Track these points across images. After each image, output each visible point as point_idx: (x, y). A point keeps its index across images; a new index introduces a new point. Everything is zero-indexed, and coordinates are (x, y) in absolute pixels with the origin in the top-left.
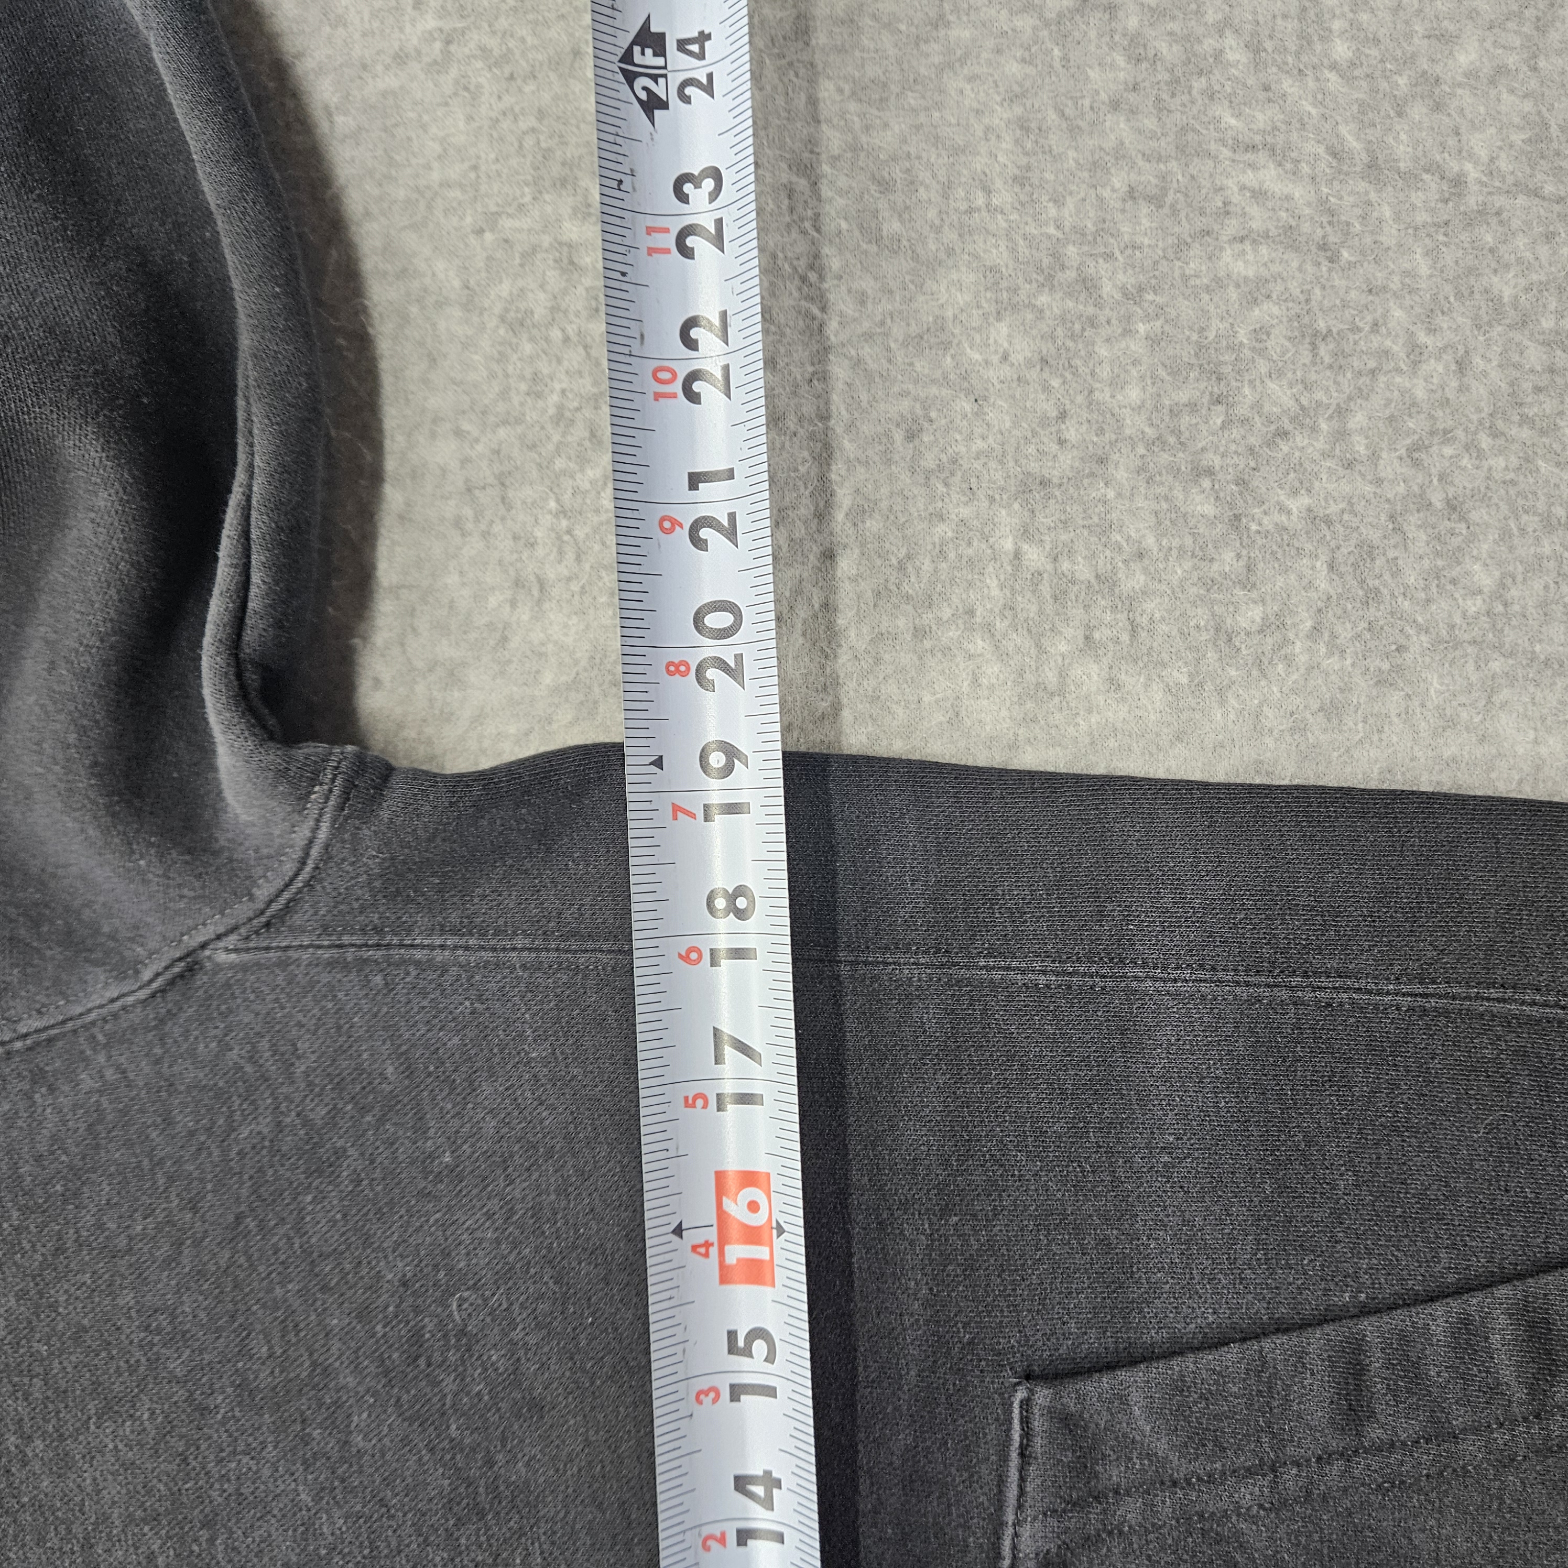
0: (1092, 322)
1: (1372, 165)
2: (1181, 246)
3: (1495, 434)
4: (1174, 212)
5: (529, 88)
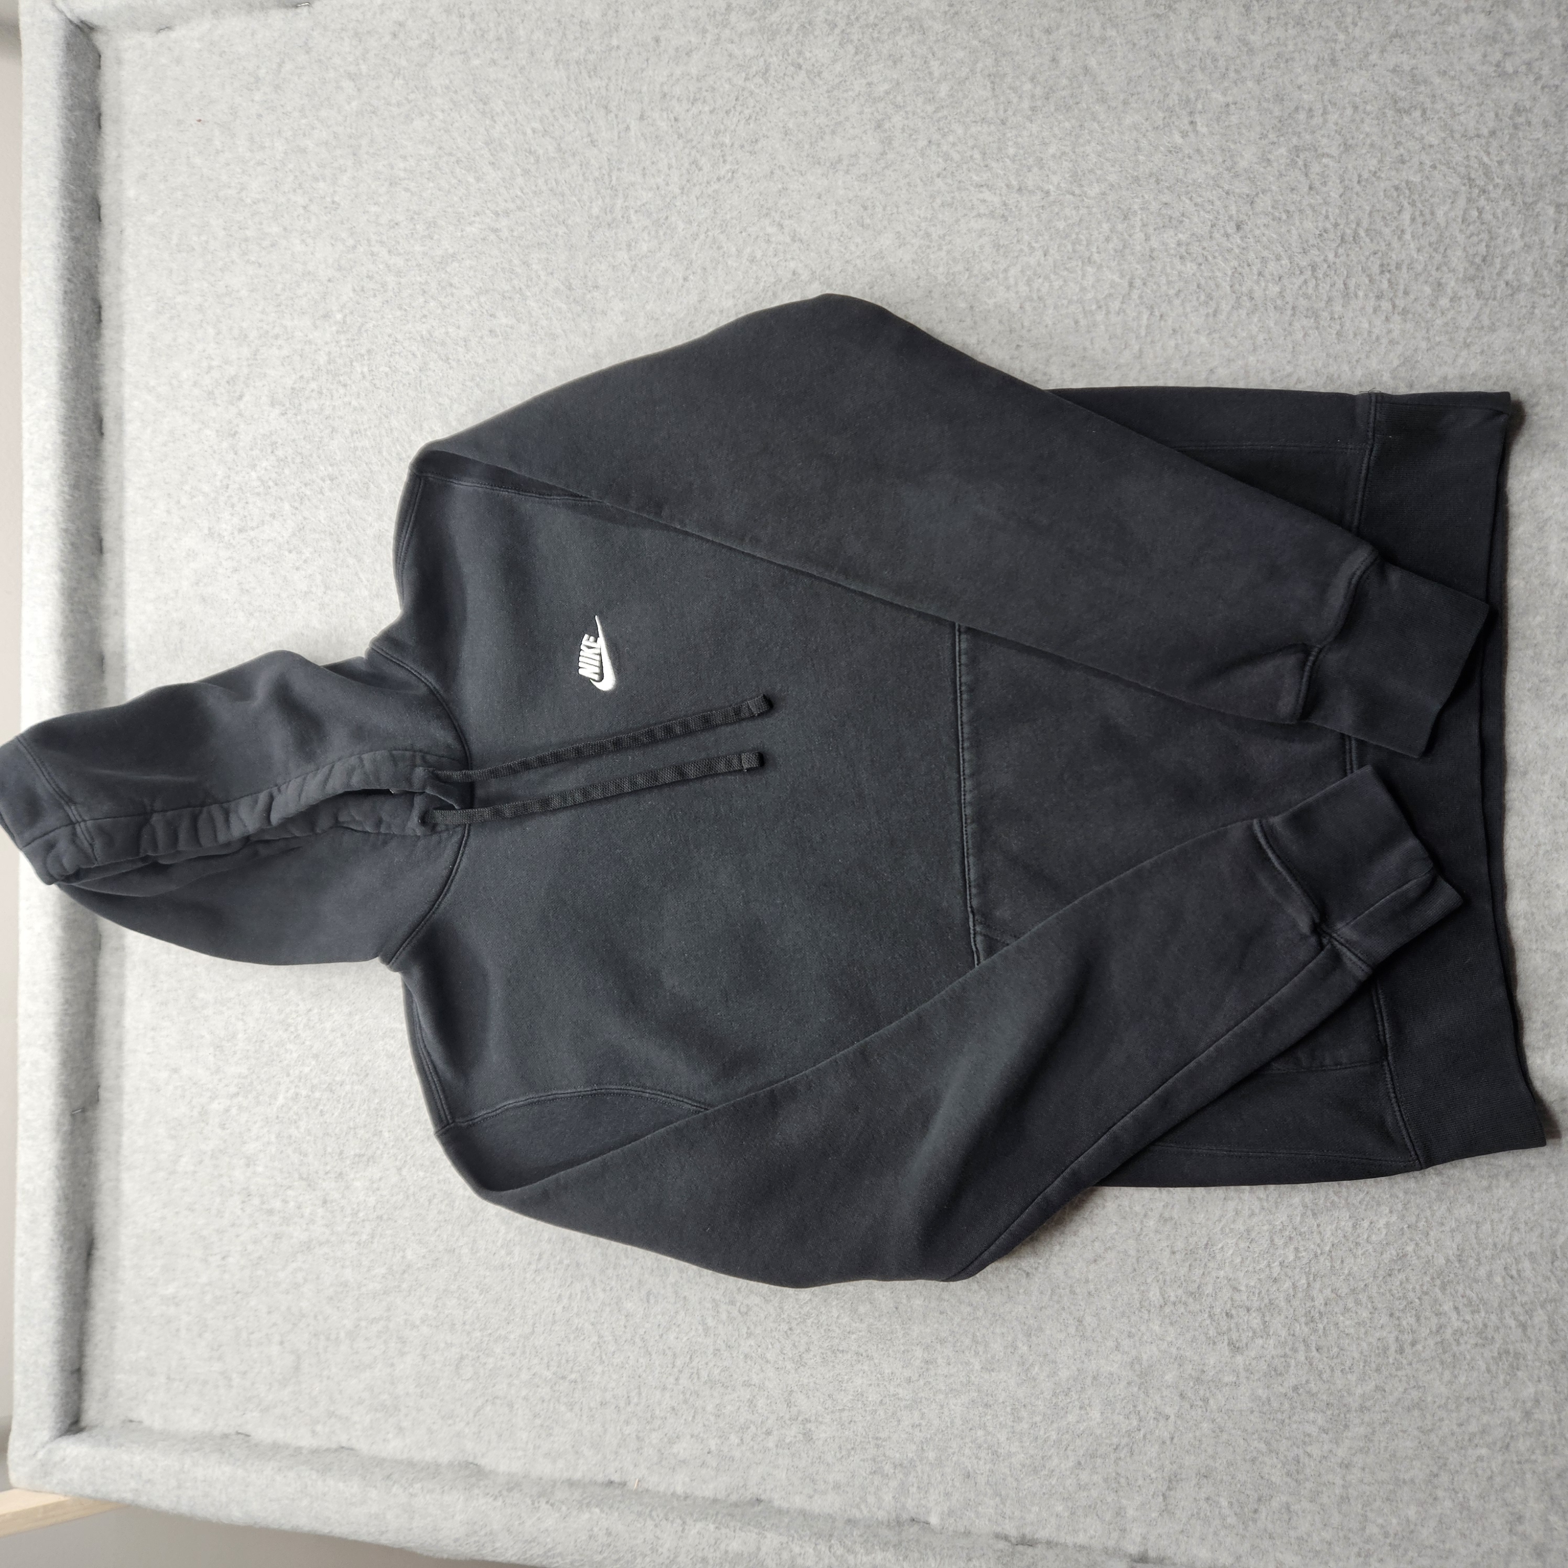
0: (929, 247)
1: (1020, 189)
2: (957, 221)
3: (1055, 273)
4: (956, 209)
5: (758, 185)
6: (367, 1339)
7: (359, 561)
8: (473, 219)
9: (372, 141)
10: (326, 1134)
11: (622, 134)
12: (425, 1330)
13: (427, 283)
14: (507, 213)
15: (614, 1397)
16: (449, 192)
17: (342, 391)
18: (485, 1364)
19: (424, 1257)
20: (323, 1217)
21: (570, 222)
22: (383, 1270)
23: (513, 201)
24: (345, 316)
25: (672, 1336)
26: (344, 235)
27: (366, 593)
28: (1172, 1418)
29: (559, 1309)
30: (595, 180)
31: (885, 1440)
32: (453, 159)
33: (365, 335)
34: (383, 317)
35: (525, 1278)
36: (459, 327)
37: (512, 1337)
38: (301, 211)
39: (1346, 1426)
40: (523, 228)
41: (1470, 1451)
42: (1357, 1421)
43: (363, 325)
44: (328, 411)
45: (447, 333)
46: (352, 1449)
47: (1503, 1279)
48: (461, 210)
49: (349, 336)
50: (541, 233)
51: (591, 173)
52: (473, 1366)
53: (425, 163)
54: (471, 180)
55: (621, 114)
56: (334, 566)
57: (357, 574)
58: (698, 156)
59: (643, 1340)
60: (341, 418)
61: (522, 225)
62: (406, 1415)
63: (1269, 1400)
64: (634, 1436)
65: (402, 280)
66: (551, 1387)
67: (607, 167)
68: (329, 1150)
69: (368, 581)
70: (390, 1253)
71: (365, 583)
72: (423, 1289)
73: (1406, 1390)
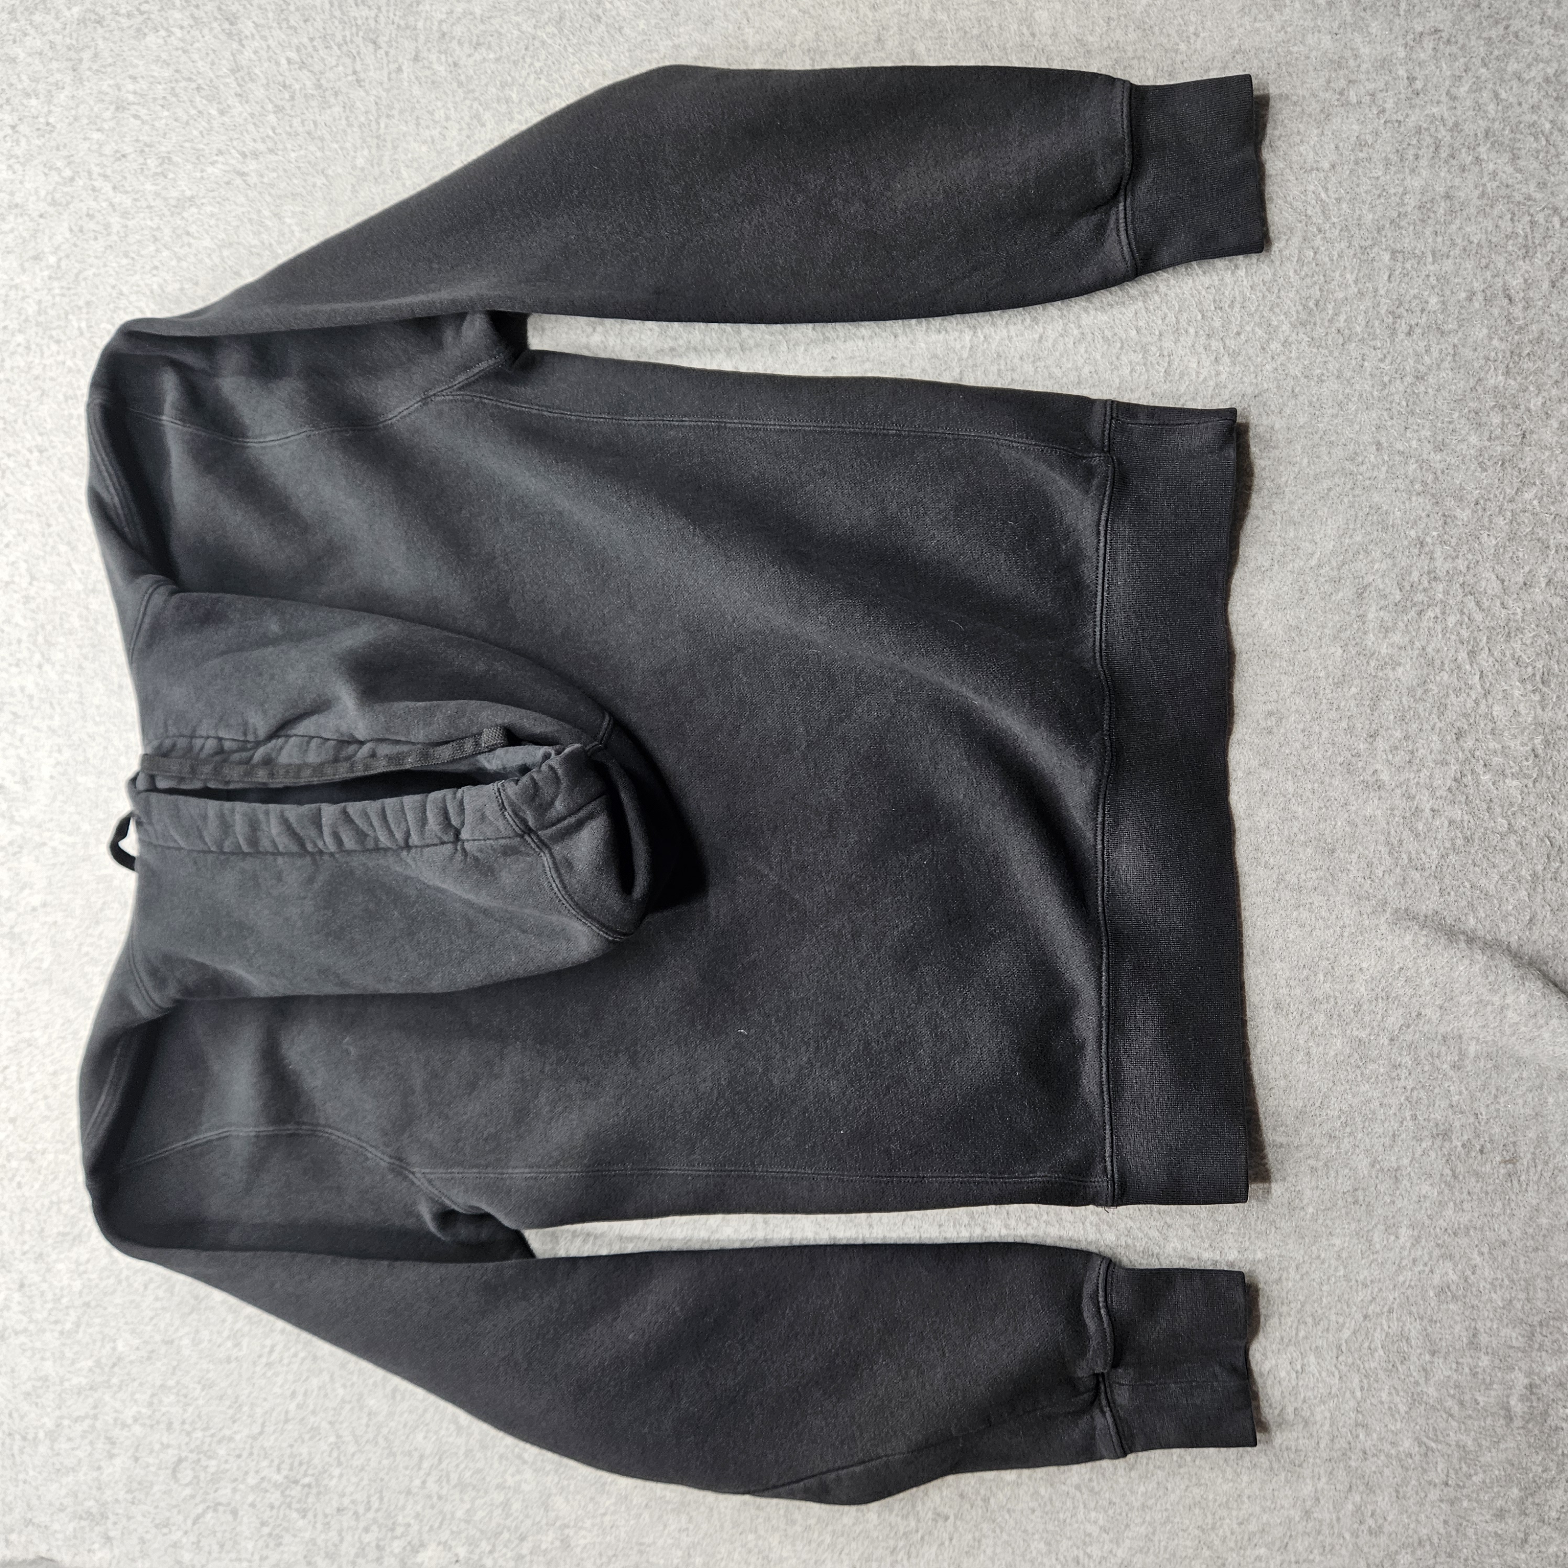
6: (70, 1439)
7: (72, 549)
8: (215, 158)
9: (96, 55)
10: (24, 1209)
11: (393, 76)
12: (137, 1429)
13: (158, 228)
14: (256, 155)
15: (353, 1502)
16: (187, 123)
17: (54, 347)
18: (207, 1467)
19: (138, 1349)
20: (19, 1303)
21: (330, 172)
22: (90, 1363)
23: (264, 141)
24: (60, 260)
25: (420, 1436)
26: (59, 164)
27: (80, 587)
28: (952, 1518)
29: (292, 1407)
30: (360, 127)
31: (649, 1546)
32: (194, 85)
33: (83, 284)
34: (105, 265)
35: (254, 1373)
36: (197, 284)
37: (238, 1437)
38: (9, 131)
39: (1127, 1526)
40: (275, 175)
41: (1248, 1552)
42: (1139, 1520)
43: (80, 272)
44: (37, 371)
45: (182, 289)
46: (51, 1560)
47: (1288, 1373)
48: (201, 146)
49: (64, 284)
50: (296, 182)
51: (356, 118)
52: (193, 1469)
53: (159, 87)
54: (214, 112)
55: (392, 52)
56: (42, 553)
57: (69, 564)
58: (481, 109)
59: (386, 1439)
60: (52, 379)
61: (274, 170)
62: (115, 1523)
63: (1051, 1500)
64: (373, 1544)
65: (130, 224)
66: (282, 1492)
67: (374, 112)
68: (28, 1227)
69: (83, 573)
70: (99, 1344)
71: (79, 575)
72: (136, 1384)
73: (1187, 1487)
